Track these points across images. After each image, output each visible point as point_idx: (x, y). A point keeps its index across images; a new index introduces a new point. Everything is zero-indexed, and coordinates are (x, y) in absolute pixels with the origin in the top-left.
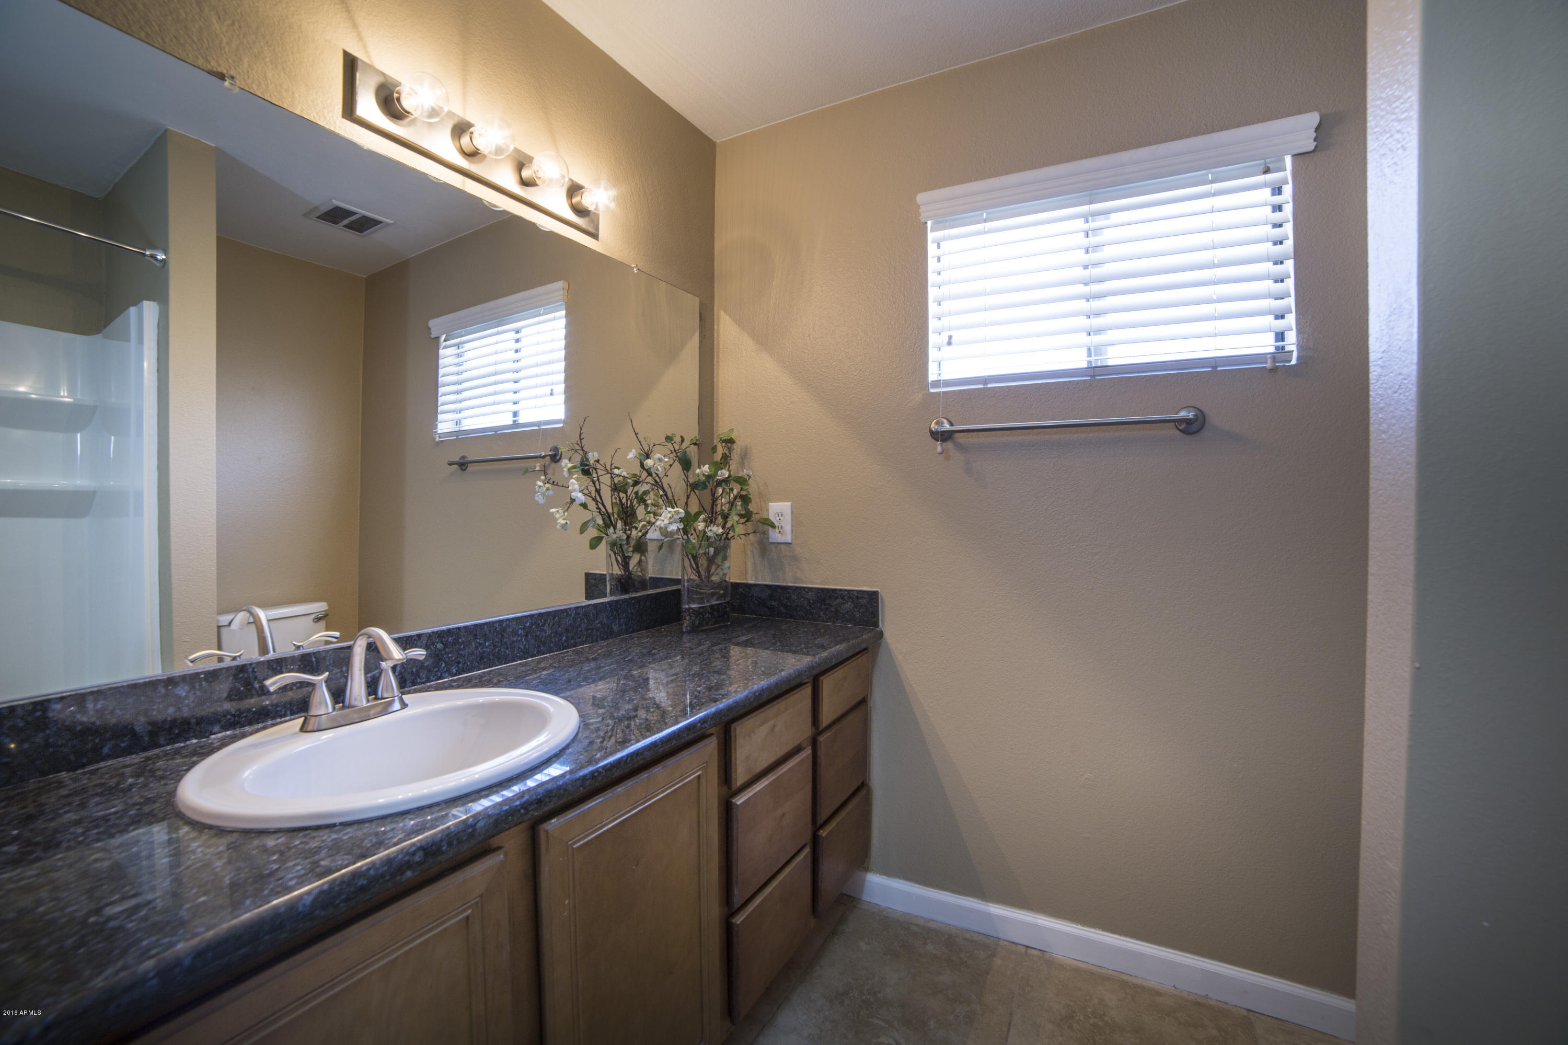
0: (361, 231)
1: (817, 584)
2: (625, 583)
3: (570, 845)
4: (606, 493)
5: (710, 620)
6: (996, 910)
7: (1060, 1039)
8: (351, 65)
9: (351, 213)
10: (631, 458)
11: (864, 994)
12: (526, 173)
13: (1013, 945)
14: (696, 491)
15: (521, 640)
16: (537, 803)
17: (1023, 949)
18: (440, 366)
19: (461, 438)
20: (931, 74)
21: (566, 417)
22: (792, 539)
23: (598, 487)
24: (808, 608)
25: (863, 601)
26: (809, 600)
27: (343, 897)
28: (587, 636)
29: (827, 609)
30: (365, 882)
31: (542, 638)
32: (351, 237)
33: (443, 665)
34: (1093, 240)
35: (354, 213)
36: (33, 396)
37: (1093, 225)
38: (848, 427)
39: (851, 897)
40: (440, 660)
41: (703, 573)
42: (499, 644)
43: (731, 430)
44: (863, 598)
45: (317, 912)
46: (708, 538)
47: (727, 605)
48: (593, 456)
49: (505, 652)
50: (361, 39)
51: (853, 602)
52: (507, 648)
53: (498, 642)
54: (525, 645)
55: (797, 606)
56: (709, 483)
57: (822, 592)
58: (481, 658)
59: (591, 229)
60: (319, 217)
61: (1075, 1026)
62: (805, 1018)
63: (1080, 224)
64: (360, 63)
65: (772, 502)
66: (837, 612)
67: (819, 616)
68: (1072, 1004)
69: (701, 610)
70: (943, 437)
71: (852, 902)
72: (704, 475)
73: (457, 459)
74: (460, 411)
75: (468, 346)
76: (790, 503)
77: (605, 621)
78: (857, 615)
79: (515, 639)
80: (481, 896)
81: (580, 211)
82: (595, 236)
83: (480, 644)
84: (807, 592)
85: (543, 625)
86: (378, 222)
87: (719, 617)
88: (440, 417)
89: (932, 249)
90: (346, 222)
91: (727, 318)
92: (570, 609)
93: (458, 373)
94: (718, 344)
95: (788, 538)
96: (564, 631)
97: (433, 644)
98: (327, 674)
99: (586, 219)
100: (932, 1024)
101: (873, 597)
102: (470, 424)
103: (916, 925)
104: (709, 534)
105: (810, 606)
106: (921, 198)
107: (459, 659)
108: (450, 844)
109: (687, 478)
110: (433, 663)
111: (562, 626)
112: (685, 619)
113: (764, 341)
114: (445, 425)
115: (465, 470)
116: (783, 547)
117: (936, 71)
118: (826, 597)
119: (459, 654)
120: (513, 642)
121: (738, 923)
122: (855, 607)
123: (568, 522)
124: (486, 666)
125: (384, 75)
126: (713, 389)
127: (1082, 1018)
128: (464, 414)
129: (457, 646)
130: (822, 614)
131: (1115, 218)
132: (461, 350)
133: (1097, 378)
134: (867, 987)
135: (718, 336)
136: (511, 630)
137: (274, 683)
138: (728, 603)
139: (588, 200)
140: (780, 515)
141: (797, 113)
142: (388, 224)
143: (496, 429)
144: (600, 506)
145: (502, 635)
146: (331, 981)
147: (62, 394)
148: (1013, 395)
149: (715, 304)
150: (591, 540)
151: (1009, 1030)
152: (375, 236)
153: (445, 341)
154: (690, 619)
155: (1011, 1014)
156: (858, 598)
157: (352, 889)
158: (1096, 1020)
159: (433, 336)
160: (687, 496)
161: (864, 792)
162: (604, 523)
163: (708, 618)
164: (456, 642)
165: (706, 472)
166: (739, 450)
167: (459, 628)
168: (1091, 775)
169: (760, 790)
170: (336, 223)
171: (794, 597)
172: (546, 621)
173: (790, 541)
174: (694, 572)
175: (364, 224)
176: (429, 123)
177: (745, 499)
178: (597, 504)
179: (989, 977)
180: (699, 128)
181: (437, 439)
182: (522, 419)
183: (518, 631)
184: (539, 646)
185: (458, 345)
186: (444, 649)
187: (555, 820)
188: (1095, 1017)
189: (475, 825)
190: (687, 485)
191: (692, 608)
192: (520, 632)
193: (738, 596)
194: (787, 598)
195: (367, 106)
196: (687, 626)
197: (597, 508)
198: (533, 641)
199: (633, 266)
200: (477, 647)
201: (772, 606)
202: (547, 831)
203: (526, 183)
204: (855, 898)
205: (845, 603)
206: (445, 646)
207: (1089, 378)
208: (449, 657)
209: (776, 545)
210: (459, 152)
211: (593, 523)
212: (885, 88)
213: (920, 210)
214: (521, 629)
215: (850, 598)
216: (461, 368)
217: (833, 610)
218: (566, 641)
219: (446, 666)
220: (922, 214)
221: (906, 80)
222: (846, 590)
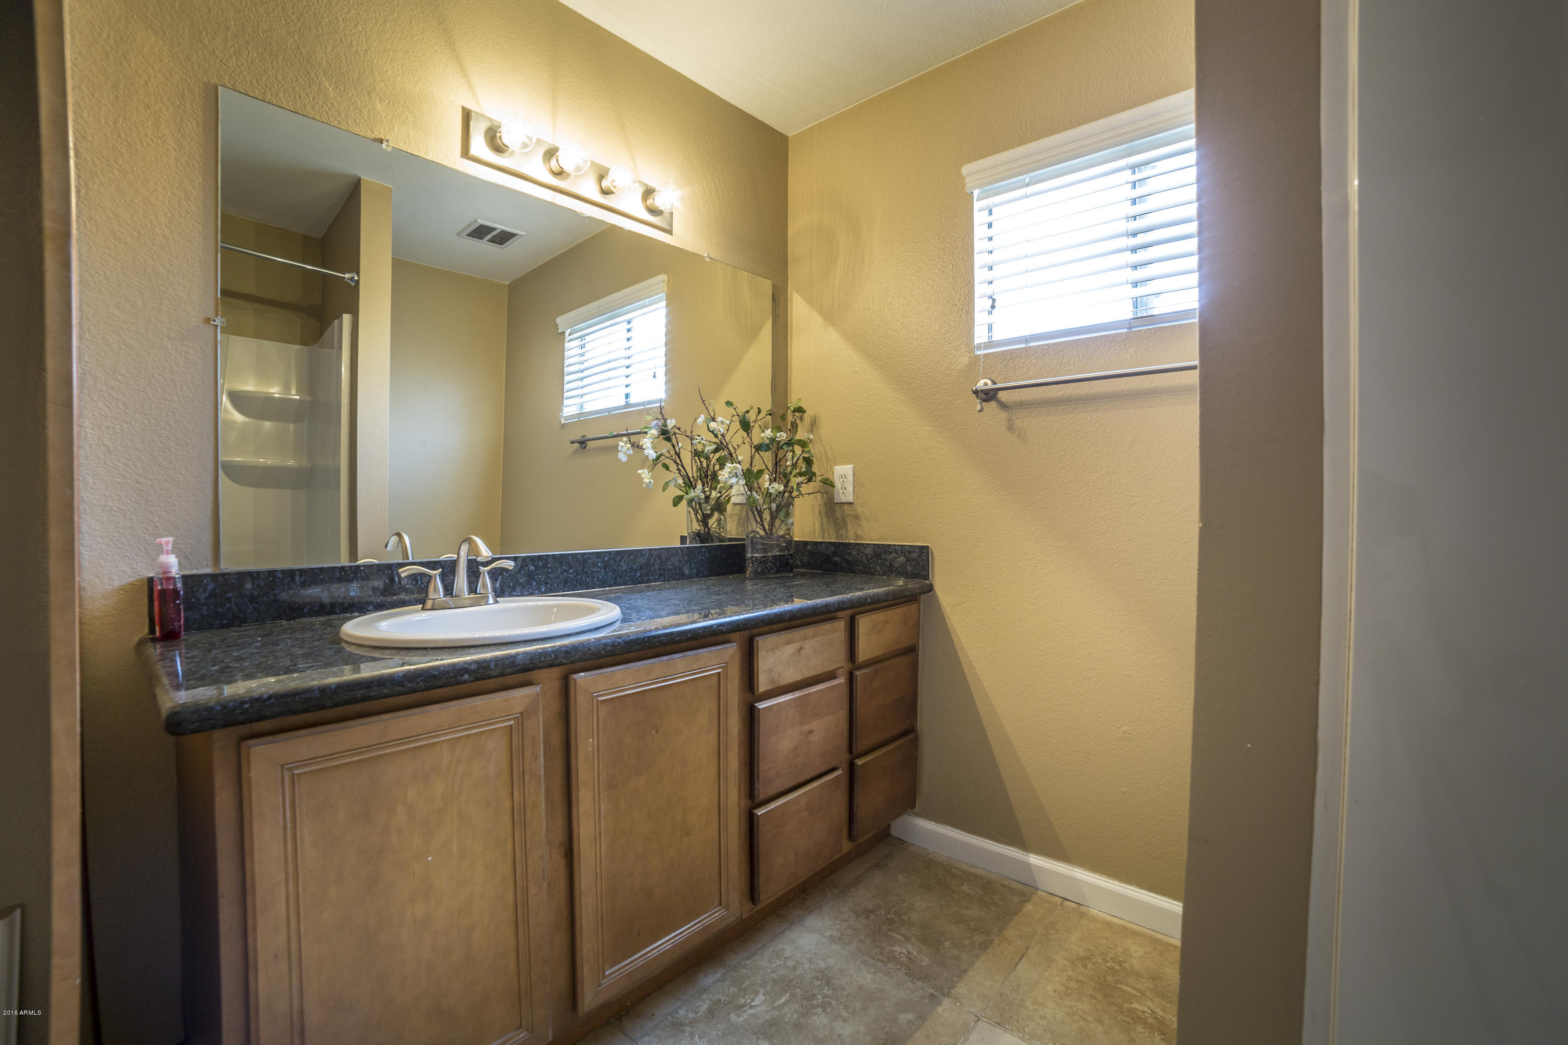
0: (501, 244)
1: (875, 541)
2: (702, 537)
3: (595, 696)
4: (687, 457)
5: (771, 569)
6: (1035, 860)
7: (1070, 973)
8: (467, 116)
9: (492, 229)
10: (700, 422)
11: (890, 914)
12: (605, 184)
13: (1051, 896)
14: (760, 452)
15: (601, 571)
16: (565, 653)
17: (1059, 900)
18: (566, 358)
19: (583, 419)
20: (977, 48)
21: (667, 397)
22: (854, 500)
23: (678, 451)
24: (866, 562)
25: (914, 555)
26: (867, 555)
27: (422, 678)
28: (660, 575)
29: (883, 563)
30: (437, 673)
31: (618, 572)
32: (494, 248)
33: (535, 584)
34: (1139, 191)
35: (494, 229)
36: (276, 395)
37: (1138, 176)
38: (903, 392)
39: (902, 840)
40: (532, 579)
41: (767, 527)
42: (581, 573)
43: (799, 400)
44: (913, 552)
45: (405, 683)
46: (771, 494)
47: (790, 557)
48: (671, 423)
49: (586, 580)
50: (474, 95)
51: (905, 556)
52: (588, 577)
53: (580, 571)
54: (604, 576)
55: (857, 561)
56: (773, 446)
57: (879, 547)
58: (566, 582)
59: (664, 226)
60: (469, 235)
61: (1090, 966)
62: (830, 923)
63: (1127, 176)
64: (473, 115)
65: (836, 465)
66: (891, 566)
67: (876, 570)
68: (1093, 948)
69: (764, 559)
70: (988, 396)
71: (902, 844)
72: (768, 438)
73: (578, 438)
74: (582, 396)
75: (588, 338)
76: (852, 466)
77: (676, 564)
78: (909, 568)
79: (595, 570)
80: (521, 713)
81: (654, 211)
82: (670, 232)
83: (565, 570)
84: (866, 548)
85: (620, 561)
86: (513, 235)
87: (781, 567)
88: (566, 402)
89: (980, 218)
90: (489, 237)
91: (799, 297)
92: (644, 550)
93: (581, 363)
94: (791, 323)
95: (850, 499)
96: (638, 568)
97: (526, 566)
98: (441, 570)
99: (660, 217)
100: (947, 944)
101: (924, 551)
102: (592, 406)
103: (957, 869)
104: (771, 491)
105: (868, 561)
106: (966, 169)
107: (548, 581)
108: (496, 665)
109: (751, 440)
110: (526, 581)
111: (637, 564)
112: (749, 566)
113: (831, 316)
114: (570, 409)
115: (585, 448)
116: (846, 507)
117: (981, 44)
118: (881, 551)
119: (547, 576)
120: (594, 572)
121: (759, 814)
122: (907, 561)
123: (652, 481)
124: (570, 589)
125: (491, 120)
126: (787, 364)
127: (1099, 960)
128: (586, 398)
129: (546, 569)
130: (878, 568)
131: (1161, 166)
132: (584, 342)
133: (1134, 330)
134: (894, 909)
135: (791, 315)
136: (591, 561)
137: (404, 571)
138: (791, 555)
139: (659, 201)
140: (843, 477)
141: (857, 101)
142: (522, 236)
143: (609, 410)
144: (681, 468)
145: (584, 566)
146: (416, 736)
147: (292, 393)
148: (1052, 352)
149: (789, 286)
150: (674, 499)
151: (1021, 959)
152: (511, 245)
153: (570, 335)
154: (753, 566)
155: (1028, 948)
156: (910, 552)
157: (429, 675)
158: (1113, 965)
159: (560, 331)
160: (752, 456)
161: (911, 736)
162: (684, 483)
163: (770, 566)
164: (545, 566)
165: (769, 435)
166: (809, 418)
167: (548, 555)
168: (1128, 728)
169: (784, 701)
170: (481, 239)
171: (854, 553)
172: (622, 558)
173: (852, 501)
174: (758, 525)
175: (503, 238)
176: (526, 153)
177: (809, 461)
178: (678, 466)
179: (1016, 917)
180: (771, 125)
181: (563, 422)
182: (632, 400)
183: (598, 563)
184: (616, 578)
185: (581, 338)
186: (535, 571)
187: (583, 674)
188: (1114, 962)
189: (516, 657)
190: (751, 447)
191: (755, 557)
192: (599, 564)
193: (806, 553)
194: (849, 554)
195: (479, 146)
196: (750, 573)
197: (677, 470)
198: (611, 574)
199: (706, 255)
200: (562, 573)
201: (835, 561)
202: (575, 680)
203: (606, 192)
204: (905, 842)
205: (898, 558)
206: (537, 568)
207: (1126, 330)
208: (539, 578)
209: (840, 505)
210: (550, 173)
211: (674, 483)
212: (935, 67)
213: (966, 182)
214: (600, 562)
215: (902, 552)
216: (583, 358)
217: (888, 564)
218: (640, 577)
219: (537, 584)
220: (967, 185)
221: (953, 57)
222: (899, 545)
